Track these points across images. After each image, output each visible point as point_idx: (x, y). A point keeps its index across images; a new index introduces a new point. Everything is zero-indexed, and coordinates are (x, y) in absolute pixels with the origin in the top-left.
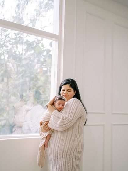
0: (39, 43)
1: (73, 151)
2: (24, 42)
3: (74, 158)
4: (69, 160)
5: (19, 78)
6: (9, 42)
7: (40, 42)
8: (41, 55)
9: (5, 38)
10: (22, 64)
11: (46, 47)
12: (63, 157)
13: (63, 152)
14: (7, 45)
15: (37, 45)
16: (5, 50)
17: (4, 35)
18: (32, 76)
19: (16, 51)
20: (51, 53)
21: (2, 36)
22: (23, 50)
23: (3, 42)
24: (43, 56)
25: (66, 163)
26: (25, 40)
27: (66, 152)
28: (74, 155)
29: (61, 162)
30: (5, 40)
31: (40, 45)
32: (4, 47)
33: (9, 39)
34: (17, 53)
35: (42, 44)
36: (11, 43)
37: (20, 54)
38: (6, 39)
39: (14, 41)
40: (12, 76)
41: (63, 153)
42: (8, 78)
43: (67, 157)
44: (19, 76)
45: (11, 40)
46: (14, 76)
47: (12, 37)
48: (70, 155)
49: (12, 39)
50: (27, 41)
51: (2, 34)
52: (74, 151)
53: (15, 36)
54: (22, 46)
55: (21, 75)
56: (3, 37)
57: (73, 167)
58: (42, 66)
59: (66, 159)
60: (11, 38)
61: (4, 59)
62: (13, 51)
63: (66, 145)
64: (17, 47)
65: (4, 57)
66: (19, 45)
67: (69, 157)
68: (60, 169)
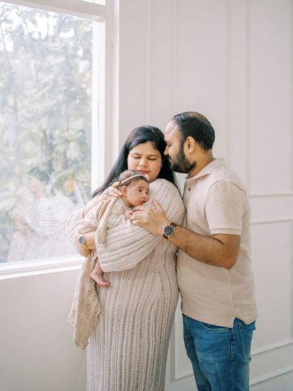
1: (149, 308)
4: (141, 330)
5: (44, 96)
10: (46, 64)
13: (126, 310)
14: (8, 18)
16: (6, 30)
18: (73, 89)
19: (33, 32)
22: (48, 29)
25: (135, 336)
29: (121, 335)
32: (4, 24)
34: (36, 36)
37: (43, 37)
41: (126, 312)
44: (42, 92)
48: (142, 316)
52: (152, 307)
54: (45, 19)
57: (151, 348)
59: (133, 327)
61: (5, 52)
62: (26, 32)
63: (133, 294)
64: (34, 22)
65: (5, 46)
66: (41, 15)
67: (139, 322)
68: (119, 351)
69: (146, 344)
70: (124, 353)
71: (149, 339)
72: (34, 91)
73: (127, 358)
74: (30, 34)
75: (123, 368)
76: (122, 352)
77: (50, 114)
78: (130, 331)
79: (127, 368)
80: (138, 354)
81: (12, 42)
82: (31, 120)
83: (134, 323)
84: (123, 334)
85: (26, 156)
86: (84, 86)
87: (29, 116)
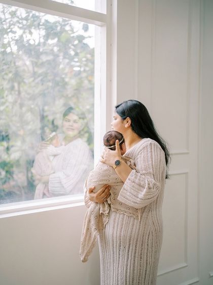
0: (65, 25)
2: (41, 24)
3: (150, 249)
4: (141, 254)
5: (38, 83)
6: (18, 24)
7: (66, 23)
8: (70, 45)
9: (11, 18)
10: (40, 61)
11: (77, 31)
12: (131, 248)
13: (130, 240)
14: (13, 30)
15: (63, 27)
16: (12, 38)
17: (8, 12)
18: (57, 79)
19: (30, 40)
20: (85, 41)
21: (6, 14)
22: (40, 38)
23: (8, 25)
24: (72, 47)
25: (136, 259)
26: (43, 21)
27: (135, 240)
28: (149, 244)
30: (11, 21)
31: (67, 28)
32: (10, 34)
33: (18, 19)
34: (32, 42)
35: (70, 25)
36: (21, 26)
37: (36, 44)
38: (13, 20)
39: (25, 22)
40: (25, 80)
42: (19, 84)
43: (137, 248)
44: (37, 81)
45: (20, 21)
46: (28, 80)
47: (21, 15)
48: (142, 245)
49: (22, 19)
50: (47, 21)
51: (5, 11)
53: (27, 13)
54: (38, 31)
55: (40, 78)
56: (8, 16)
57: (148, 266)
58: (73, 63)
59: (135, 253)
60: (20, 17)
61: (12, 53)
62: (25, 40)
64: (31, 33)
65: (11, 49)
66: (35, 28)
67: (140, 249)
68: (125, 269)
69: (145, 264)
70: (128, 270)
71: (147, 260)
72: (31, 79)
73: (131, 274)
74: (28, 41)
75: (128, 280)
76: (127, 269)
77: (43, 95)
78: (133, 255)
79: (131, 280)
80: (139, 271)
81: (16, 46)
82: (30, 99)
83: (136, 250)
84: (128, 257)
85: (28, 124)
86: (63, 76)
87: (29, 97)
